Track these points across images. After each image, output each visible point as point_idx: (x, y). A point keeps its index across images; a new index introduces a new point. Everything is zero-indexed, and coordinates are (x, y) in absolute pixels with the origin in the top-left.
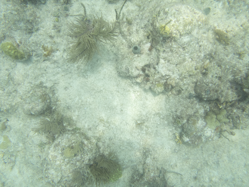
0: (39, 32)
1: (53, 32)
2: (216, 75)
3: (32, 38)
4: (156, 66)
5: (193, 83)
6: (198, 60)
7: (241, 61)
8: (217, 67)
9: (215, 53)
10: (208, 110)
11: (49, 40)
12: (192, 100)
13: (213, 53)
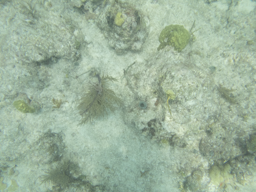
0: (50, 87)
1: (62, 87)
2: (220, 136)
3: (43, 93)
4: (162, 122)
5: (198, 140)
6: (203, 121)
7: (245, 123)
8: (221, 128)
9: (220, 115)
10: (212, 164)
11: (59, 94)
12: (197, 154)
13: (218, 116)
